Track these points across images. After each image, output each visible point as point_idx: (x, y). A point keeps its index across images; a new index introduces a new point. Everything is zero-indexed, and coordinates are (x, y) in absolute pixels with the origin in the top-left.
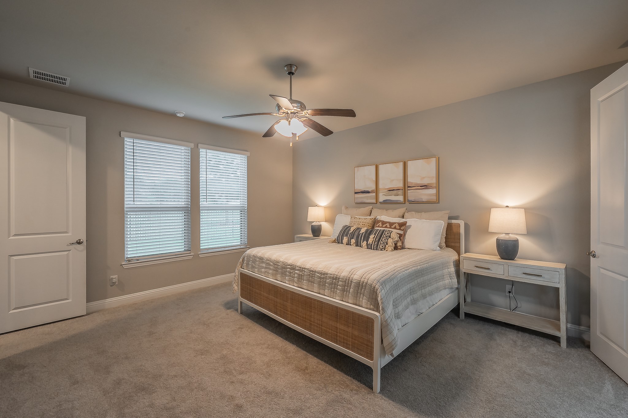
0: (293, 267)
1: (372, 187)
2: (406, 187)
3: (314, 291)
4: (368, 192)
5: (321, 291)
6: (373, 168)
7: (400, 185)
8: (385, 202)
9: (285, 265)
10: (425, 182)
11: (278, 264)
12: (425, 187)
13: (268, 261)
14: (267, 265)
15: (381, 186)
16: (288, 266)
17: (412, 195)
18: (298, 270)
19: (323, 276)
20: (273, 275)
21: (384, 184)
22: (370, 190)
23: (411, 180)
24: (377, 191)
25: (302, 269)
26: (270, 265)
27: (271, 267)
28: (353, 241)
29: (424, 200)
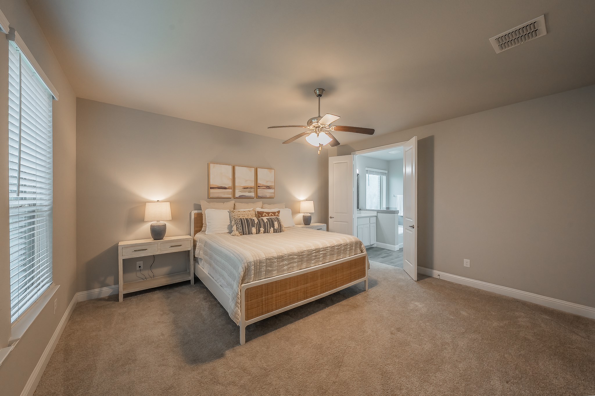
0: (318, 251)
1: (229, 184)
2: (257, 186)
3: (341, 258)
4: (225, 188)
5: (339, 258)
6: (230, 168)
7: (252, 184)
8: (241, 197)
9: (310, 252)
10: (269, 184)
11: (303, 254)
12: (268, 187)
13: (291, 256)
14: (290, 261)
15: (237, 184)
16: (313, 252)
17: (261, 192)
18: (323, 251)
19: (339, 247)
20: (298, 266)
21: (240, 183)
22: (227, 186)
23: (260, 182)
24: (234, 187)
25: (325, 249)
26: (293, 259)
27: (296, 260)
28: (262, 229)
29: (268, 196)
